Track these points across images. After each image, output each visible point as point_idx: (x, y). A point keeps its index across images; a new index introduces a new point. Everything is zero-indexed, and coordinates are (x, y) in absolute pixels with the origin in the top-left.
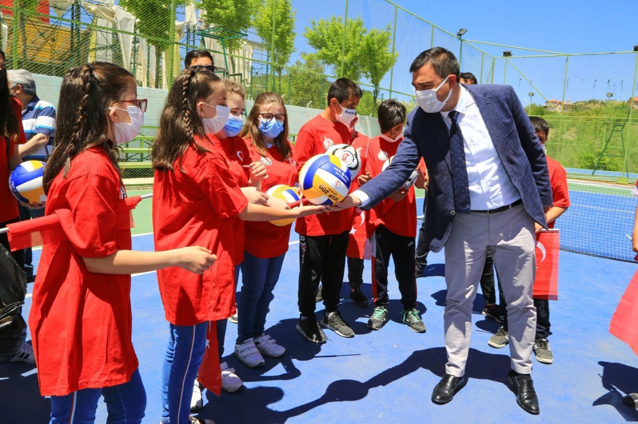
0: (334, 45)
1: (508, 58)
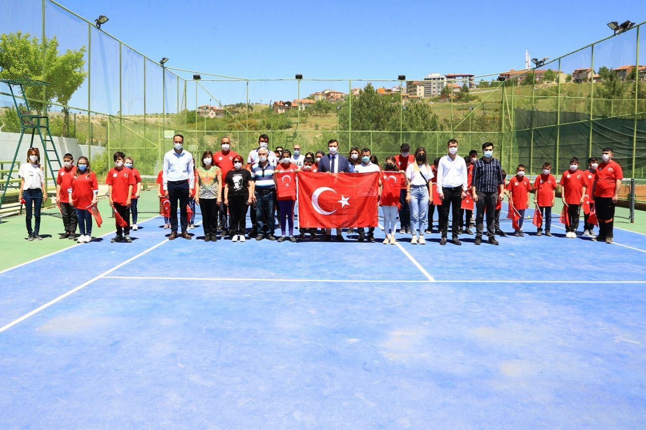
0: (20, 63)
1: (198, 81)
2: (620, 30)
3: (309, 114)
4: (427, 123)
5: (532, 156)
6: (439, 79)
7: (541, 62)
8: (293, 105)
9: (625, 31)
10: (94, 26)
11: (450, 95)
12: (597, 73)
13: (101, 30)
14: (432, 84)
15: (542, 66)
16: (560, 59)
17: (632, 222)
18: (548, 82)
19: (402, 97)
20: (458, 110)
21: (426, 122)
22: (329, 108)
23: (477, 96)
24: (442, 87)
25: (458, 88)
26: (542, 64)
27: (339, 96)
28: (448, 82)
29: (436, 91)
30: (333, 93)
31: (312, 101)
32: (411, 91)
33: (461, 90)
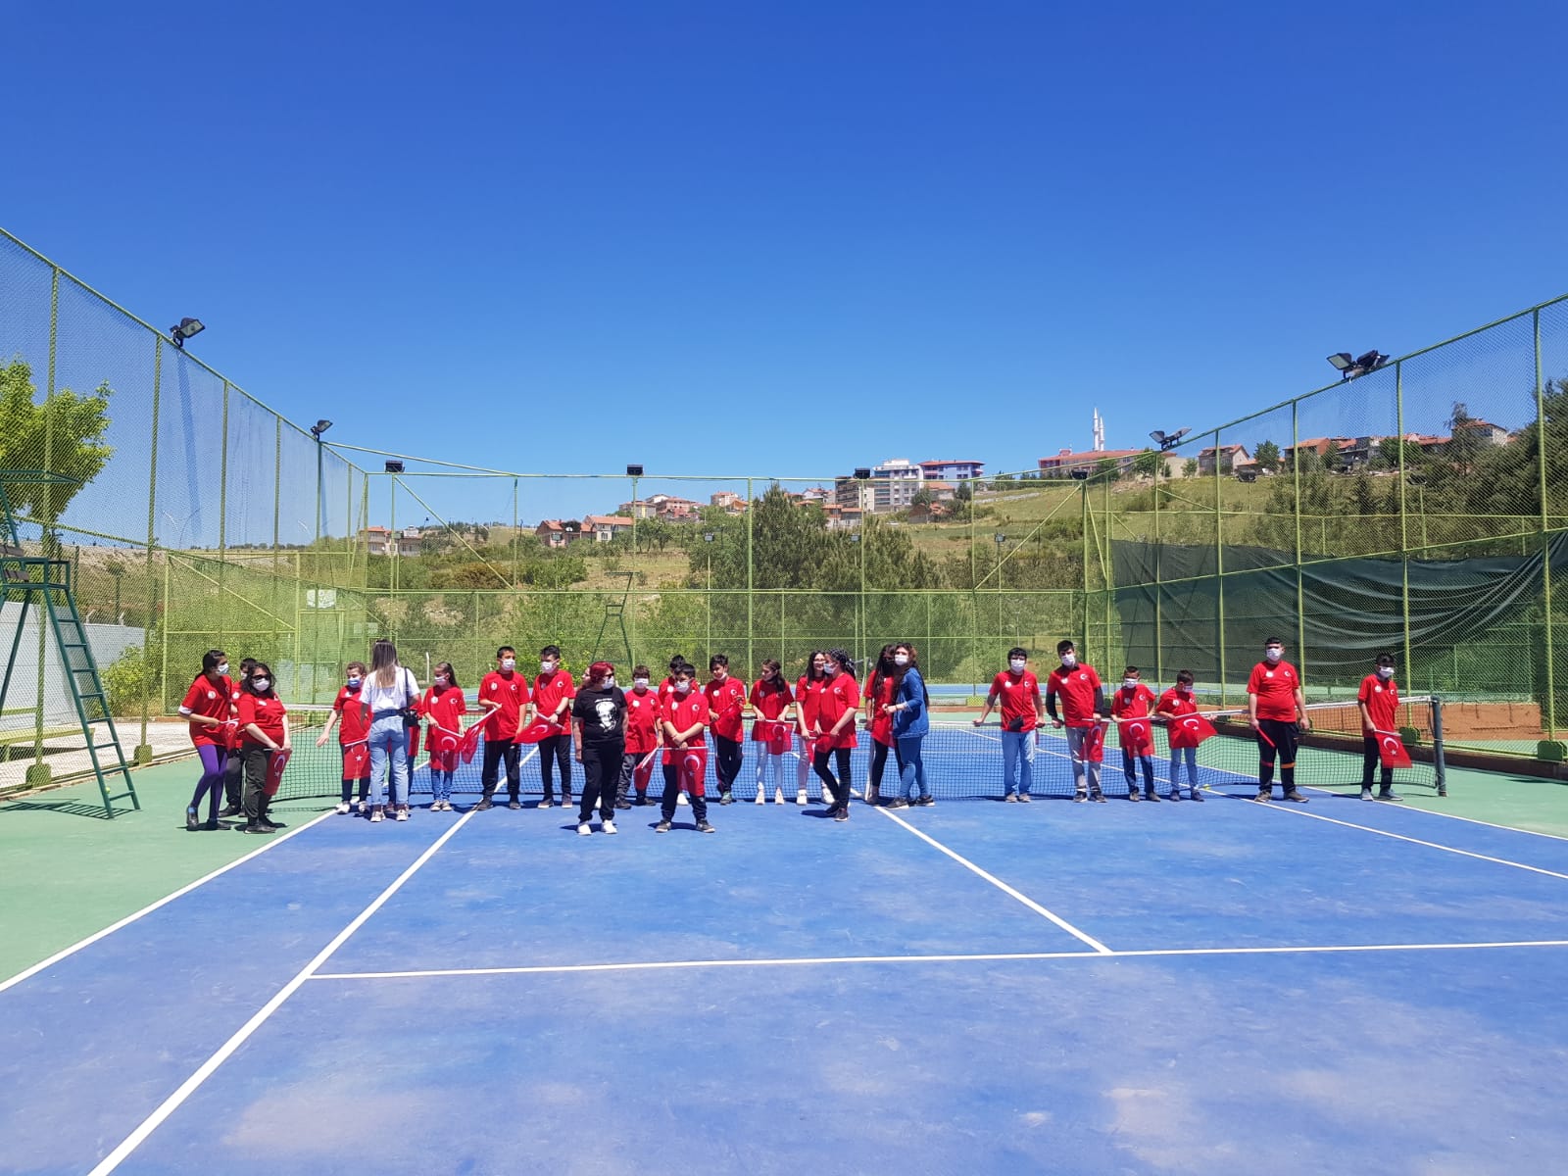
1: (397, 475)
2: (1357, 370)
3: (623, 550)
4: (904, 572)
5: (1159, 645)
6: (907, 472)
7: (1173, 438)
8: (585, 528)
9: (1368, 373)
10: (168, 341)
11: (932, 507)
12: (1251, 455)
13: (183, 351)
14: (892, 484)
15: (1174, 446)
16: (1217, 431)
17: (1442, 794)
18: (1145, 477)
19: (827, 512)
20: (951, 538)
21: (901, 569)
22: (668, 537)
23: (992, 508)
24: (913, 490)
25: (949, 490)
26: (1174, 442)
27: (686, 508)
28: (928, 477)
29: (901, 500)
30: (671, 502)
31: (627, 521)
32: (846, 499)
33: (955, 495)
